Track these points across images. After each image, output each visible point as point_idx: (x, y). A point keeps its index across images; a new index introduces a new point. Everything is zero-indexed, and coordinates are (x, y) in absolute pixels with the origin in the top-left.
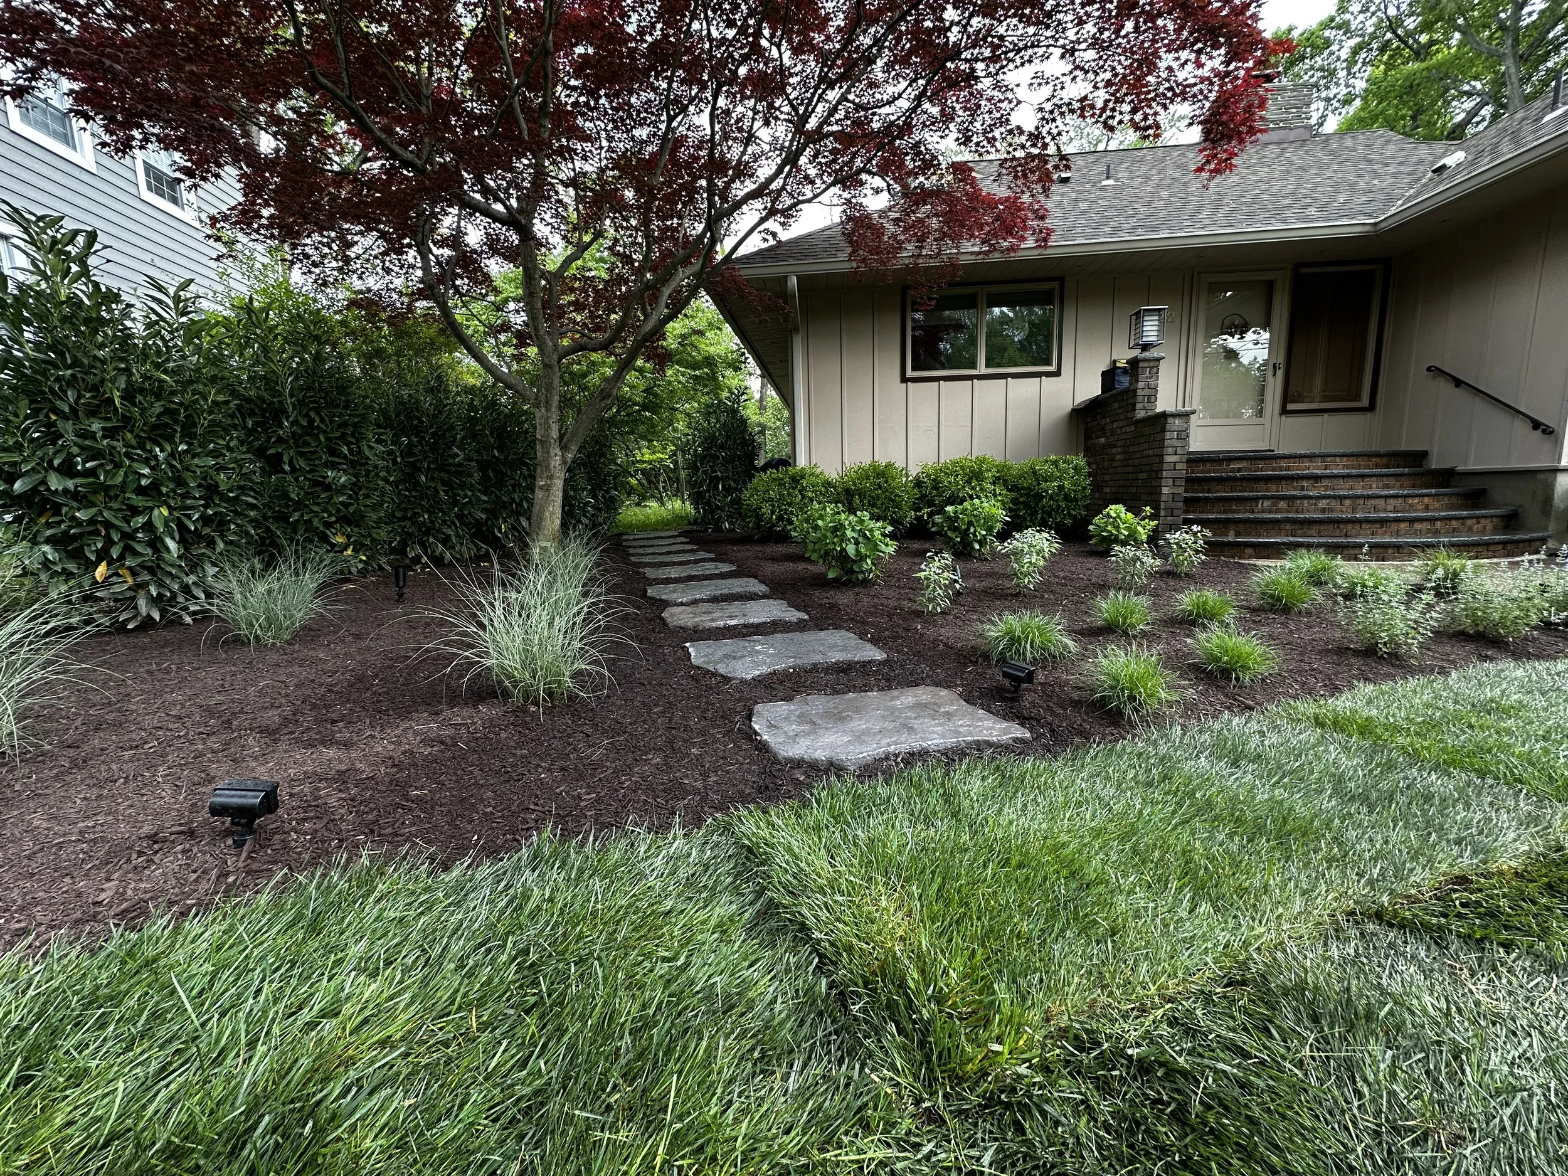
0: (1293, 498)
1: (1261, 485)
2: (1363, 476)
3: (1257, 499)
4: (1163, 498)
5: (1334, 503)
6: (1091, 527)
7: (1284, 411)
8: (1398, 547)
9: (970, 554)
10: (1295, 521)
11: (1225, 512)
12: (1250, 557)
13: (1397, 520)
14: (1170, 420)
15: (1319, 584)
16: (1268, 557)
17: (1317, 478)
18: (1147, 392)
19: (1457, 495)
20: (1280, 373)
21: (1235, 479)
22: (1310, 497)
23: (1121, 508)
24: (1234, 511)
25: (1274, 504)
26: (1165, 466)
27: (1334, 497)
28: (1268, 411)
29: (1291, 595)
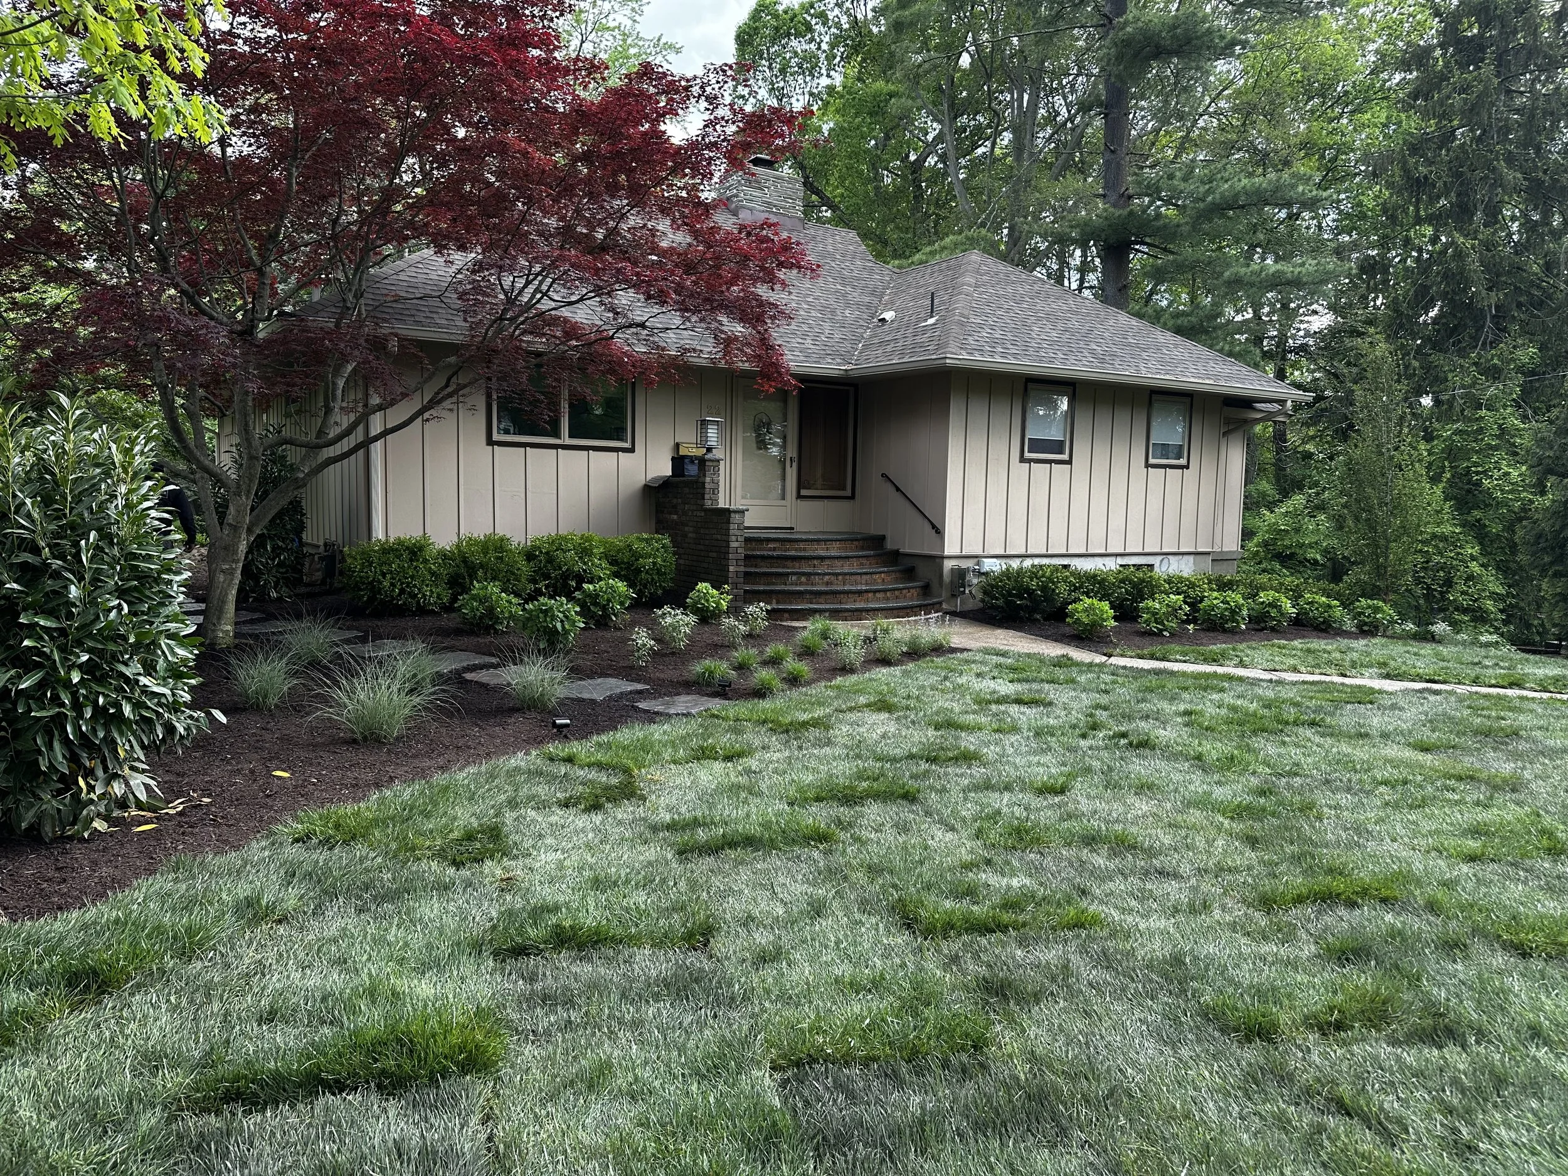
0: (808, 575)
1: (789, 563)
2: (847, 558)
3: (788, 574)
4: (731, 575)
5: (833, 578)
6: (688, 600)
7: (799, 496)
8: (867, 610)
9: (606, 625)
10: (811, 592)
11: (768, 584)
12: (787, 620)
13: (867, 591)
14: (733, 515)
15: (826, 638)
16: (798, 620)
17: (822, 558)
18: (712, 486)
19: (899, 571)
20: (795, 465)
21: (772, 557)
22: (819, 574)
23: (707, 585)
24: (773, 584)
25: (799, 579)
26: (731, 550)
27: (833, 574)
28: (788, 496)
29: (814, 646)
